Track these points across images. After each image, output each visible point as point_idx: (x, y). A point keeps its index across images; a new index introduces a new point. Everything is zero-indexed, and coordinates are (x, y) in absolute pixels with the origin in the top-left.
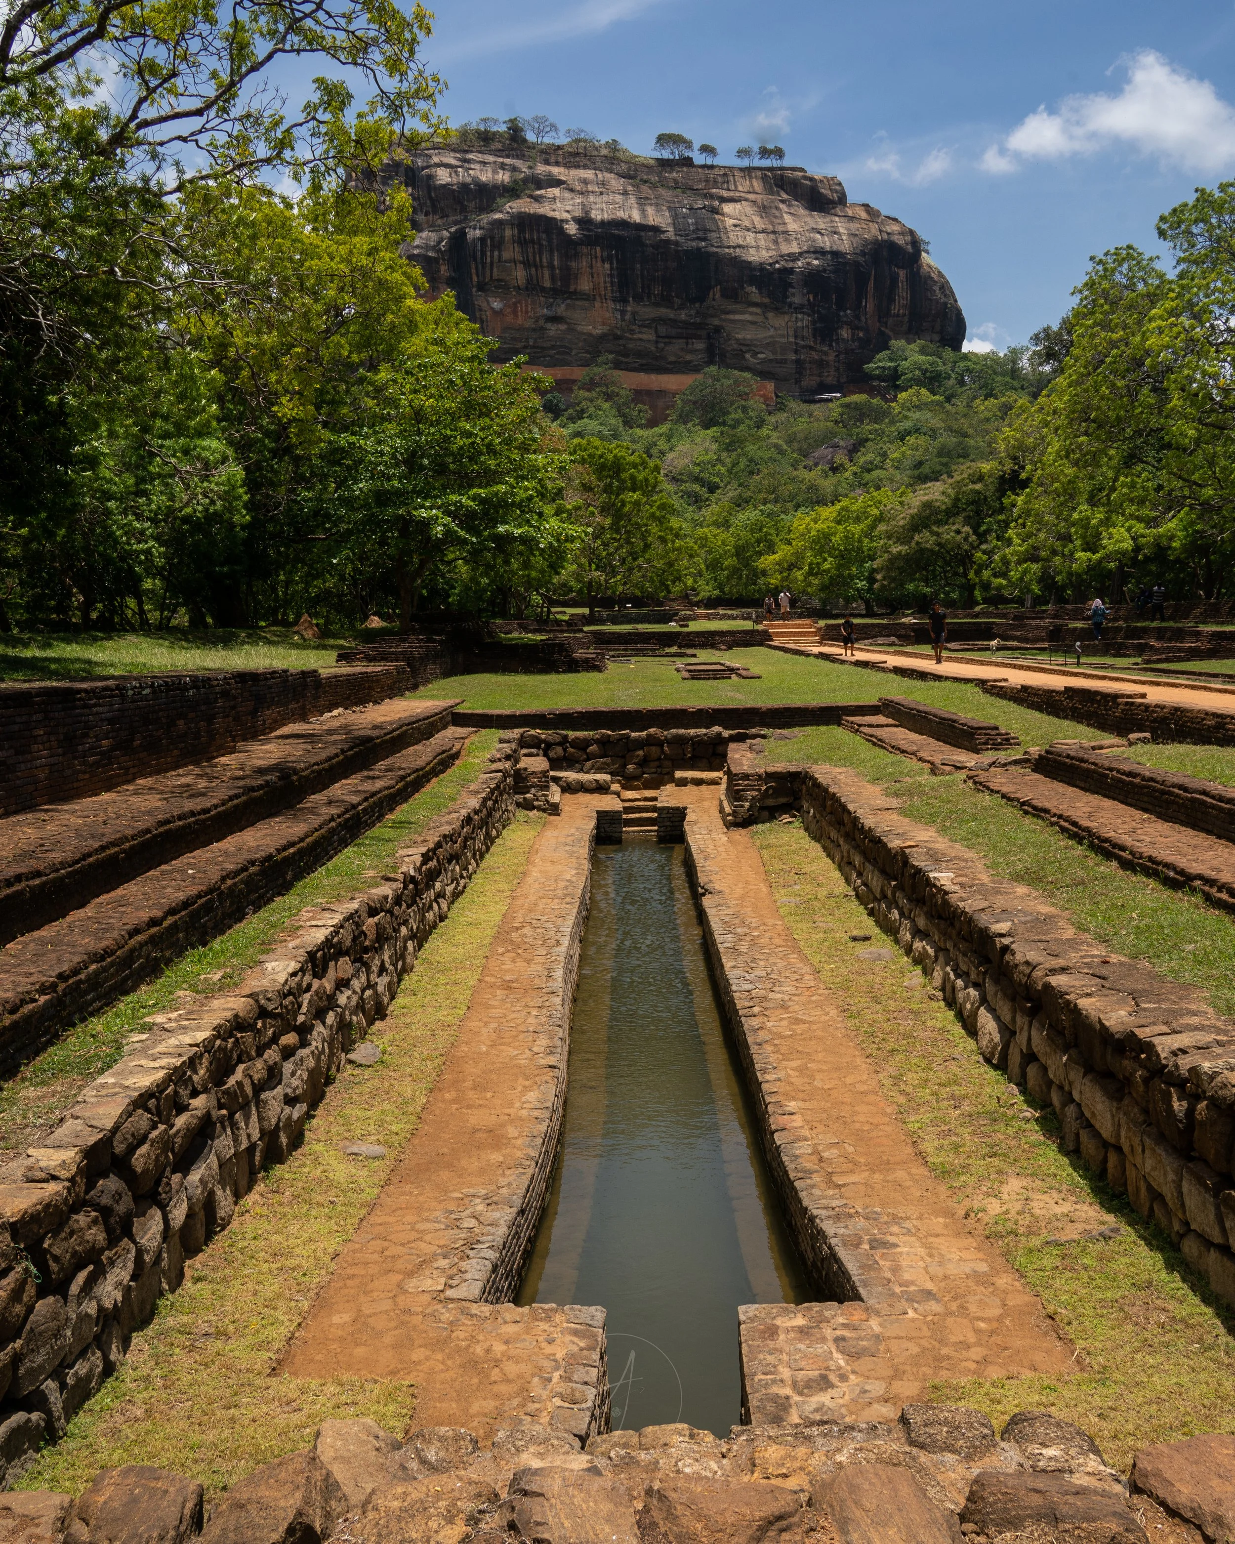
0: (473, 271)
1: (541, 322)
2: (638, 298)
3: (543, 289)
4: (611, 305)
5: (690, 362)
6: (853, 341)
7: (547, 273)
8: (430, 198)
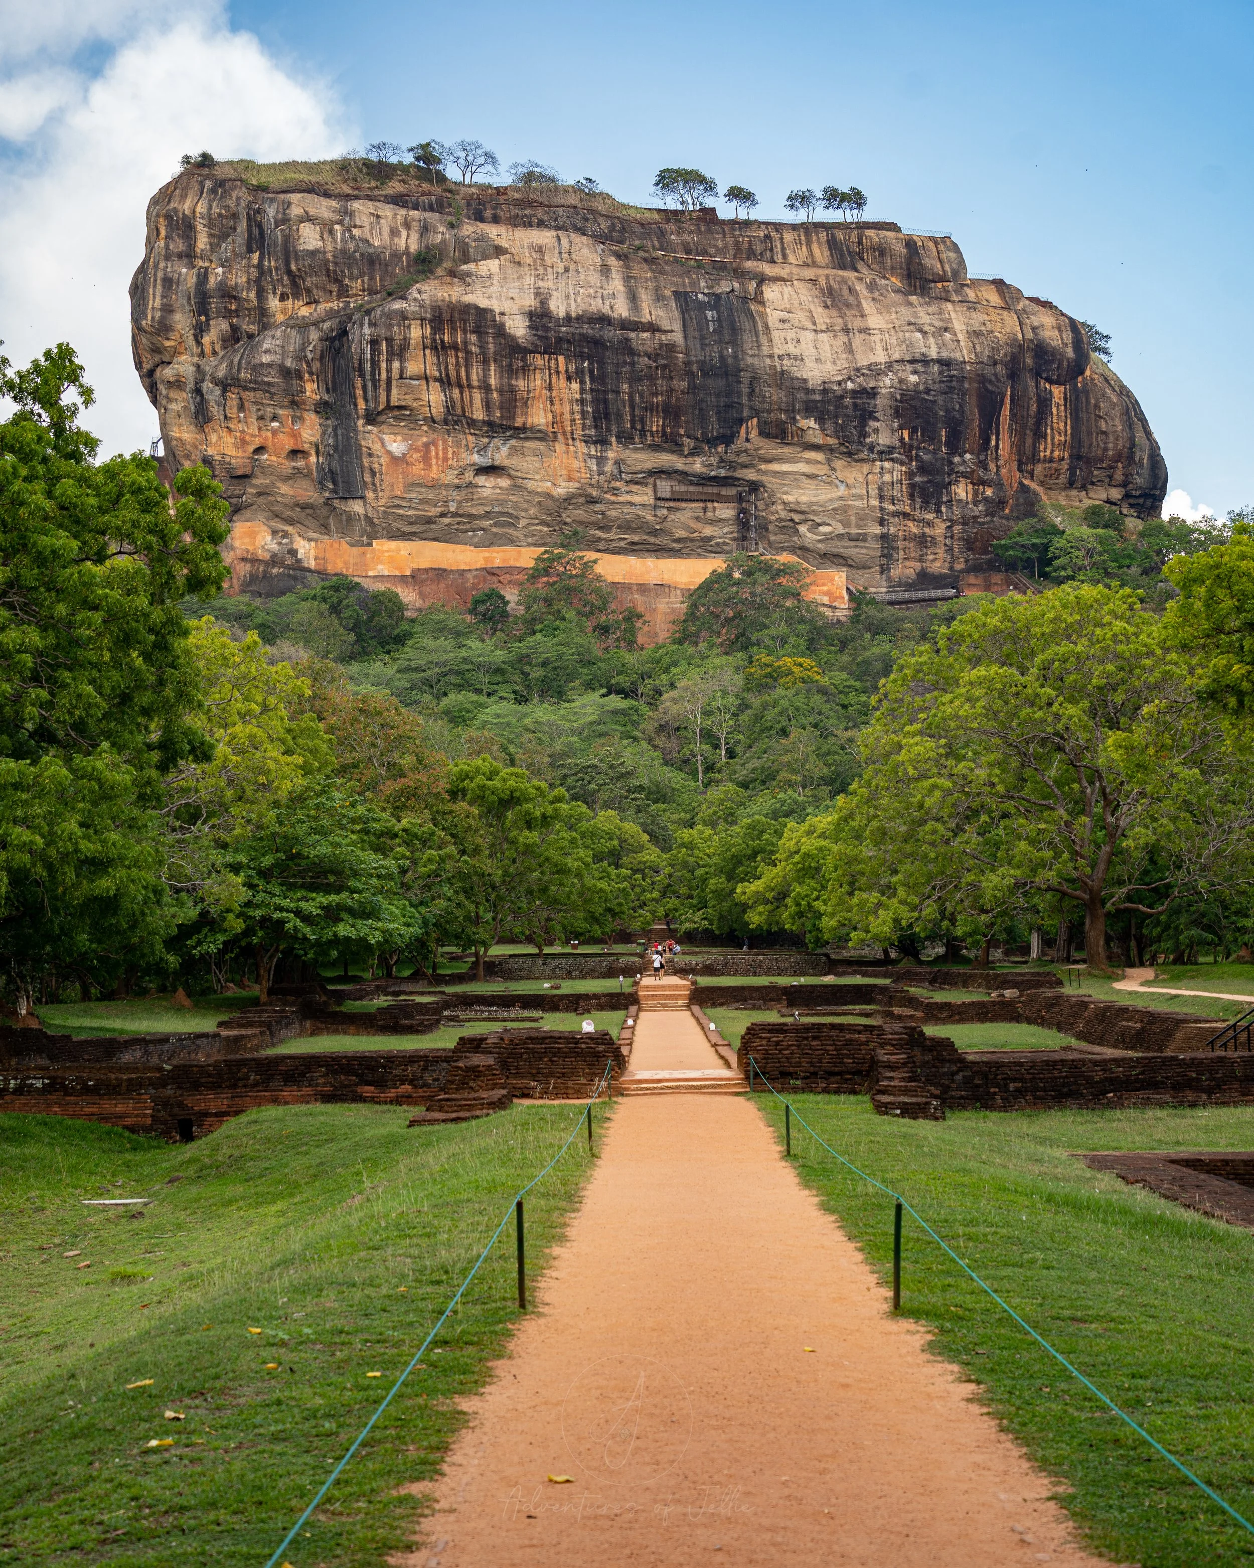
0: (359, 392)
1: (469, 476)
2: (625, 438)
3: (472, 423)
4: (582, 448)
5: (710, 539)
6: (976, 503)
7: (477, 396)
8: (289, 272)
